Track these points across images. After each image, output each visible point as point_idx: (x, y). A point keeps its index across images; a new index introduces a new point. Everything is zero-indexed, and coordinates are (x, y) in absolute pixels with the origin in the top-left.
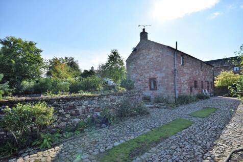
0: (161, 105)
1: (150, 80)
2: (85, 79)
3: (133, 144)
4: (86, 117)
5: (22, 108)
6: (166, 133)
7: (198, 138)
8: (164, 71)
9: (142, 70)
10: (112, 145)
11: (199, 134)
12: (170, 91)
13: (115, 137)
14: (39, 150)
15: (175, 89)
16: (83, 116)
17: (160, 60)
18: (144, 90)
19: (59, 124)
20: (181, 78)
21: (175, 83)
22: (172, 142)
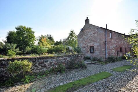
0: (95, 62)
1: (91, 47)
2: (56, 46)
3: (70, 85)
4: (50, 68)
5: (17, 62)
6: (92, 80)
7: (111, 85)
8: (99, 42)
9: (86, 41)
10: (59, 84)
11: (113, 82)
12: (102, 54)
13: (62, 80)
14: (23, 84)
15: (105, 53)
16: (48, 67)
17: (96, 36)
18: (87, 53)
19: (35, 71)
20: (110, 46)
21: (105, 49)
22: (93, 86)
